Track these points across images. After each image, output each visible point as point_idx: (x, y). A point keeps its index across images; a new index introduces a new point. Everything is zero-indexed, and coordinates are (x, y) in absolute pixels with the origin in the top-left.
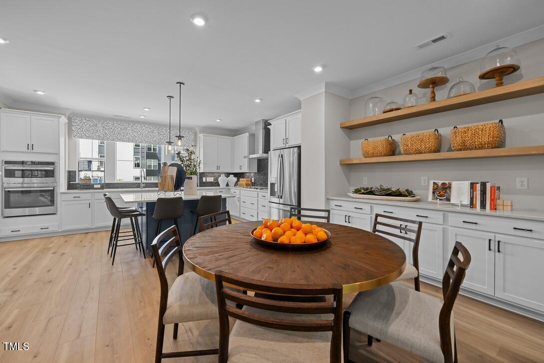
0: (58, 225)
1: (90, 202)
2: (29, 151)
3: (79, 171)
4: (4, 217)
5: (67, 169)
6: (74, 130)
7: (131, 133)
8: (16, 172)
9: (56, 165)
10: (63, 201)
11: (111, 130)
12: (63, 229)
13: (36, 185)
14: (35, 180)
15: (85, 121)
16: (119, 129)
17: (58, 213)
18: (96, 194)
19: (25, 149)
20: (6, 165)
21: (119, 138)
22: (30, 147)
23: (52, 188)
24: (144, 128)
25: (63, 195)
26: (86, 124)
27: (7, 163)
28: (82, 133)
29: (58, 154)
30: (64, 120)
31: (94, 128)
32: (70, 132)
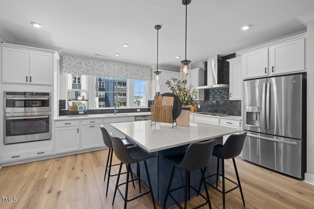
0: (52, 149)
1: (78, 127)
2: (28, 83)
3: (68, 100)
4: (6, 144)
5: (59, 99)
6: (64, 66)
7: (106, 70)
8: (16, 102)
9: (51, 95)
10: (56, 127)
11: (92, 67)
12: (57, 152)
13: (36, 114)
14: (34, 109)
15: (72, 59)
16: (98, 66)
17: (52, 139)
18: (83, 121)
19: (25, 82)
20: (8, 96)
21: (98, 73)
22: (29, 79)
23: (47, 117)
24: (116, 65)
25: (56, 122)
26: (73, 61)
27: (8, 93)
28: (70, 69)
29: (52, 86)
30: (57, 56)
31: (79, 65)
32: (61, 67)
